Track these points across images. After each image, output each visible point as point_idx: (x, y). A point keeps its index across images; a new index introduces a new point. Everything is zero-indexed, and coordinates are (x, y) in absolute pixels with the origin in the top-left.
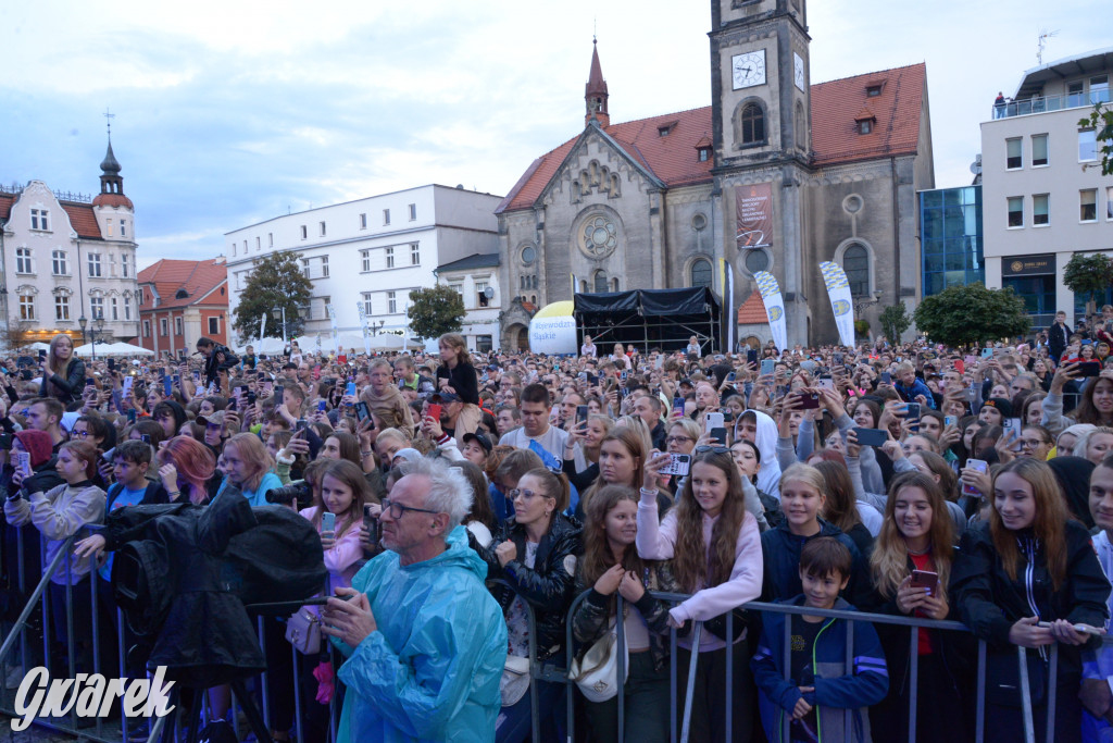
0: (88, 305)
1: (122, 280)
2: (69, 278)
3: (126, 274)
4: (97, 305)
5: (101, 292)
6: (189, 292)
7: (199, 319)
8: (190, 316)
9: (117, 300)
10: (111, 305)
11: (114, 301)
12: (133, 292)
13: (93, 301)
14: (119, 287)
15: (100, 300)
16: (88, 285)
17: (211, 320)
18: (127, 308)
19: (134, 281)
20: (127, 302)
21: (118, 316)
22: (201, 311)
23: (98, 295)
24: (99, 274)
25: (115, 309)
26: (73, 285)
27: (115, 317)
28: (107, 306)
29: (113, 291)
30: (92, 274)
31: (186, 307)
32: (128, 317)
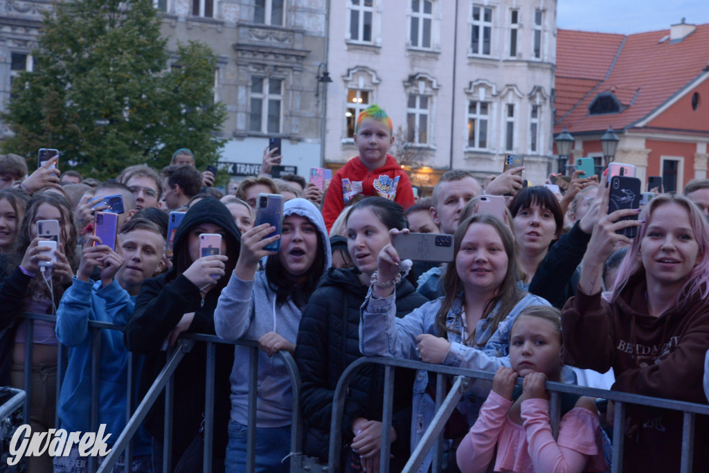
0: (464, 115)
1: (531, 65)
2: (435, 55)
3: (537, 52)
4: (478, 116)
5: (488, 88)
6: (621, 98)
7: (643, 160)
8: (625, 152)
9: (516, 108)
10: (505, 119)
11: (511, 110)
12: (548, 92)
13: (472, 107)
14: (524, 79)
15: (485, 106)
16: (467, 73)
17: (666, 162)
18: (534, 126)
19: (553, 68)
20: (534, 112)
21: (516, 143)
22: (649, 142)
23: (482, 95)
24: (487, 51)
25: (510, 126)
26: (440, 71)
27: (510, 145)
28: (496, 119)
29: (510, 87)
30: (476, 51)
31: (620, 132)
32: (534, 147)
